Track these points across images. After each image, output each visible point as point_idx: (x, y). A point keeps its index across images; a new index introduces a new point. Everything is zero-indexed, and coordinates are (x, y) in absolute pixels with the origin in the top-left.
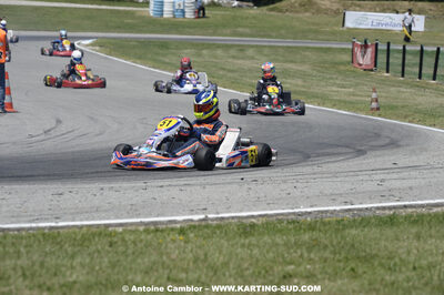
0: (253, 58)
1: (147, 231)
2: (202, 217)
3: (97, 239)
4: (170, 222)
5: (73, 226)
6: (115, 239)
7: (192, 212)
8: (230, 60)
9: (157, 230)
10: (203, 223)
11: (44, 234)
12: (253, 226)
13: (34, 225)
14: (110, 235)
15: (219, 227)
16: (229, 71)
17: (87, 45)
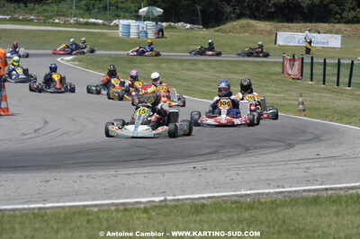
0: (202, 70)
1: (117, 210)
2: (162, 198)
3: (77, 217)
4: (136, 203)
5: (58, 207)
6: (91, 217)
7: (154, 194)
8: (184, 72)
9: (126, 209)
10: (163, 204)
11: (34, 214)
12: (203, 206)
13: (26, 206)
14: (88, 214)
15: (175, 207)
16: (184, 80)
17: (69, 61)
